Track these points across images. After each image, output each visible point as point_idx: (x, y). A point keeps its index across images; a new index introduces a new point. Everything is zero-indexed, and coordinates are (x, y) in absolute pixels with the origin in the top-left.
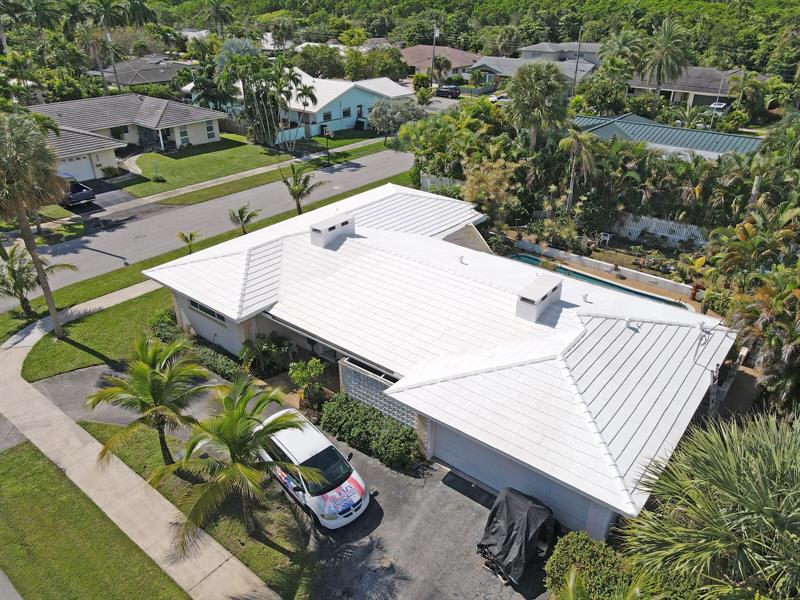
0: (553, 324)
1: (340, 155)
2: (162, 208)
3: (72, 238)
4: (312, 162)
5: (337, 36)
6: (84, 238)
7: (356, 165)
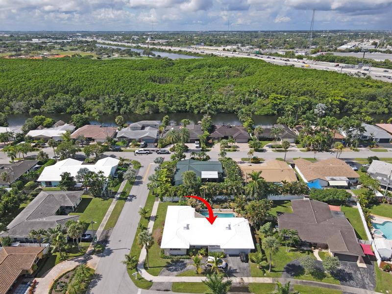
1: (124, 193)
2: (108, 231)
3: (104, 249)
4: (120, 199)
5: (41, 124)
6: (106, 248)
7: (133, 196)
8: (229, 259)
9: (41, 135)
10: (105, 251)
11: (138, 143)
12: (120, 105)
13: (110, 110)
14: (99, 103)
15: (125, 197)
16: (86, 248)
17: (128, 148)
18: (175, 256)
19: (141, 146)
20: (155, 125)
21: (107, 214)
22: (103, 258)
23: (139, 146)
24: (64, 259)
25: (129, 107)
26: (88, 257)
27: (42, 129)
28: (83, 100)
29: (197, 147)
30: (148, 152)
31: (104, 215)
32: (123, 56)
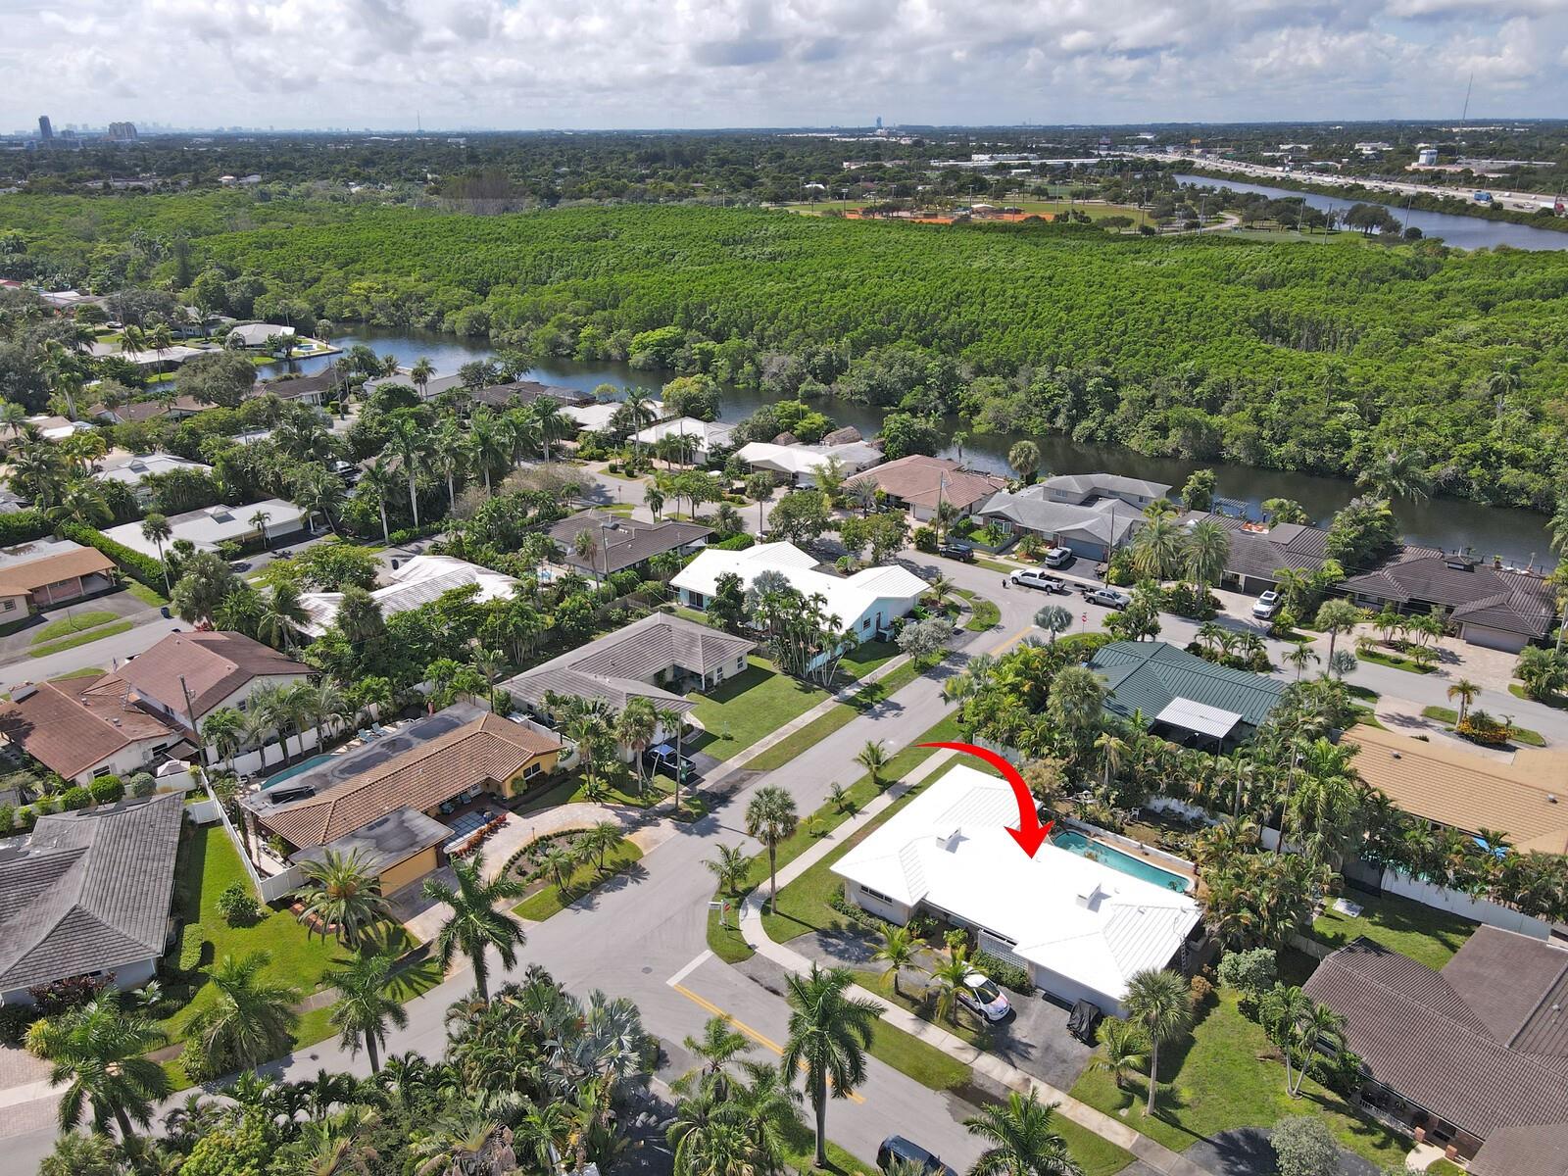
0: (1096, 910)
1: (874, 689)
2: (751, 775)
3: (702, 816)
4: (850, 701)
5: (790, 427)
6: (711, 815)
7: (897, 707)
8: (1037, 1004)
9: (768, 461)
10: (702, 823)
11: (1045, 550)
12: (1080, 409)
13: (1040, 420)
14: (1015, 389)
15: (871, 702)
16: (661, 794)
17: (1001, 559)
18: (871, 915)
19: (1048, 561)
20: (1141, 499)
21: (781, 730)
22: (685, 836)
23: (1039, 558)
24: (596, 797)
25: (1109, 418)
26: (650, 818)
27: (787, 443)
28: (964, 371)
29: (1259, 615)
30: (1054, 585)
31: (770, 730)
32: (1256, 224)
